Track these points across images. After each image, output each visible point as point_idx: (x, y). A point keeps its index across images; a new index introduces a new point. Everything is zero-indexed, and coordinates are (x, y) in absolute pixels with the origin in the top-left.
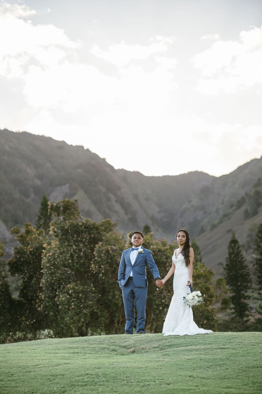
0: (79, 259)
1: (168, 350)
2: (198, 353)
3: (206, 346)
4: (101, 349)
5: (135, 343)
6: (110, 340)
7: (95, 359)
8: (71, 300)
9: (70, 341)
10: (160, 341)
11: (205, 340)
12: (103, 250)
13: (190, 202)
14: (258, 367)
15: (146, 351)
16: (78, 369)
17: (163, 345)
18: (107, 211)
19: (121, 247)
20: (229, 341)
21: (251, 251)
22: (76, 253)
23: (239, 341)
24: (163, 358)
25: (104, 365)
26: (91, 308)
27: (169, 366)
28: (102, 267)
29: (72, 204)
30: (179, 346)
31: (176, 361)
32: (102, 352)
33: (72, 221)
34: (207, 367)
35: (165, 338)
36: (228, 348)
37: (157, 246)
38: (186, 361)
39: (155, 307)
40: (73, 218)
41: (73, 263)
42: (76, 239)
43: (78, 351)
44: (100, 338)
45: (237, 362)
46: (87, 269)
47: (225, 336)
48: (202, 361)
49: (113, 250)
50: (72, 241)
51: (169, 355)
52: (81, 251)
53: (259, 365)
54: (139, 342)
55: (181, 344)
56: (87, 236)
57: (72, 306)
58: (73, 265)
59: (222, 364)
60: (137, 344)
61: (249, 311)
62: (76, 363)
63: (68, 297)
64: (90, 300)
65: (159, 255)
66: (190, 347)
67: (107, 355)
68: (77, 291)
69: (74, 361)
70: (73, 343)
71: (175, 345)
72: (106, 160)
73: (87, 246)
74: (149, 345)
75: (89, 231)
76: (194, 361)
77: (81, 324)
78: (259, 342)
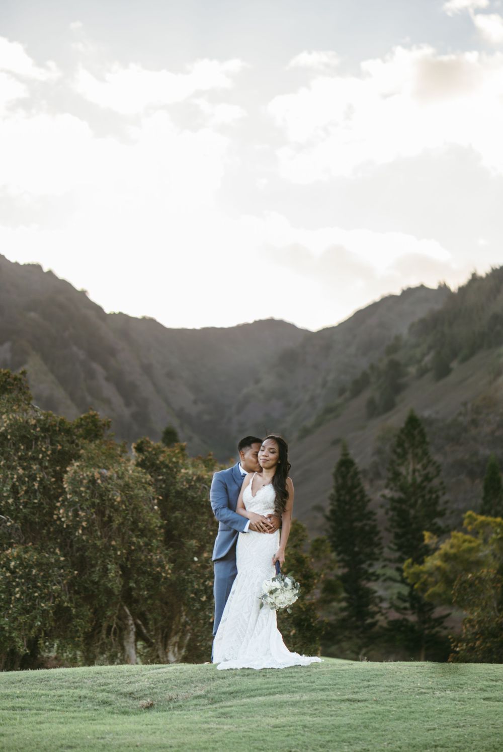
0: (30, 497)
1: (229, 703)
2: (296, 710)
3: (314, 696)
4: (75, 701)
5: (152, 685)
6: (96, 679)
7: (63, 723)
8: (14, 581)
9: (5, 681)
10: (210, 682)
11: (312, 680)
12: (84, 478)
13: (257, 381)
14: (436, 746)
15: (177, 704)
16: (22, 748)
17: (216, 691)
18: (89, 399)
19: (120, 473)
20: (366, 683)
21: (382, 483)
22: (23, 483)
23: (388, 684)
24: (219, 724)
25: (82, 739)
26: (57, 600)
27: (233, 743)
28: (82, 514)
29: (15, 379)
30: (252, 693)
31: (249, 732)
32: (79, 707)
33: (14, 415)
34: (320, 746)
35: (220, 675)
36: (365, 700)
37: (195, 470)
38: (271, 730)
39: (193, 595)
40: (18, 410)
41: (16, 505)
42: (23, 454)
43: (23, 705)
44: (73, 674)
45: (387, 733)
46: (47, 518)
47: (356, 672)
48: (307, 731)
49: (103, 477)
50: (16, 458)
51: (232, 714)
52: (35, 480)
53: (439, 740)
54: (161, 684)
55: (257, 689)
56: (48, 447)
57: (16, 594)
58: (18, 510)
59: (352, 738)
60: (157, 688)
61: (376, 605)
62: (18, 733)
63: (8, 574)
64: (55, 582)
65: (199, 489)
66: (278, 698)
67: (88, 714)
68: (26, 562)
69: (13, 729)
70: (13, 685)
71: (243, 691)
72: (86, 294)
73: (46, 468)
74: (185, 691)
75: (51, 437)
76: (289, 731)
77: (35, 632)
78: (434, 686)
